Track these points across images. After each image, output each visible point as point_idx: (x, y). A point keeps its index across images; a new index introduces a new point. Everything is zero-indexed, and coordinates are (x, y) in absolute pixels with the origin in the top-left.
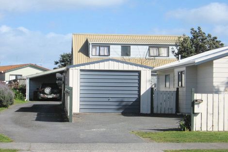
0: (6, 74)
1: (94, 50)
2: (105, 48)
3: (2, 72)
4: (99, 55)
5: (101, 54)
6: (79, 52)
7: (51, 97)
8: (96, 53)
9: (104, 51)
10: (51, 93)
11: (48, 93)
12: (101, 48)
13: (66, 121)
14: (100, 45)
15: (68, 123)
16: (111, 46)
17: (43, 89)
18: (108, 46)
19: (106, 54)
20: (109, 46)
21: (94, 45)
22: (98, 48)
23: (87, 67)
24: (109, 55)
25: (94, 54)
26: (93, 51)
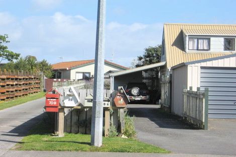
0: (71, 71)
1: (191, 43)
2: (205, 41)
3: (67, 69)
4: (198, 50)
5: (200, 48)
6: (173, 45)
7: (139, 99)
8: (193, 47)
9: (203, 44)
10: (140, 94)
11: (136, 94)
12: (200, 41)
13: (201, 129)
14: (199, 38)
15: (203, 130)
16: (212, 39)
17: (129, 90)
18: (208, 38)
19: (205, 48)
20: (210, 39)
21: (192, 37)
22: (196, 40)
23: (209, 64)
24: (209, 49)
25: (191, 48)
26: (189, 44)
